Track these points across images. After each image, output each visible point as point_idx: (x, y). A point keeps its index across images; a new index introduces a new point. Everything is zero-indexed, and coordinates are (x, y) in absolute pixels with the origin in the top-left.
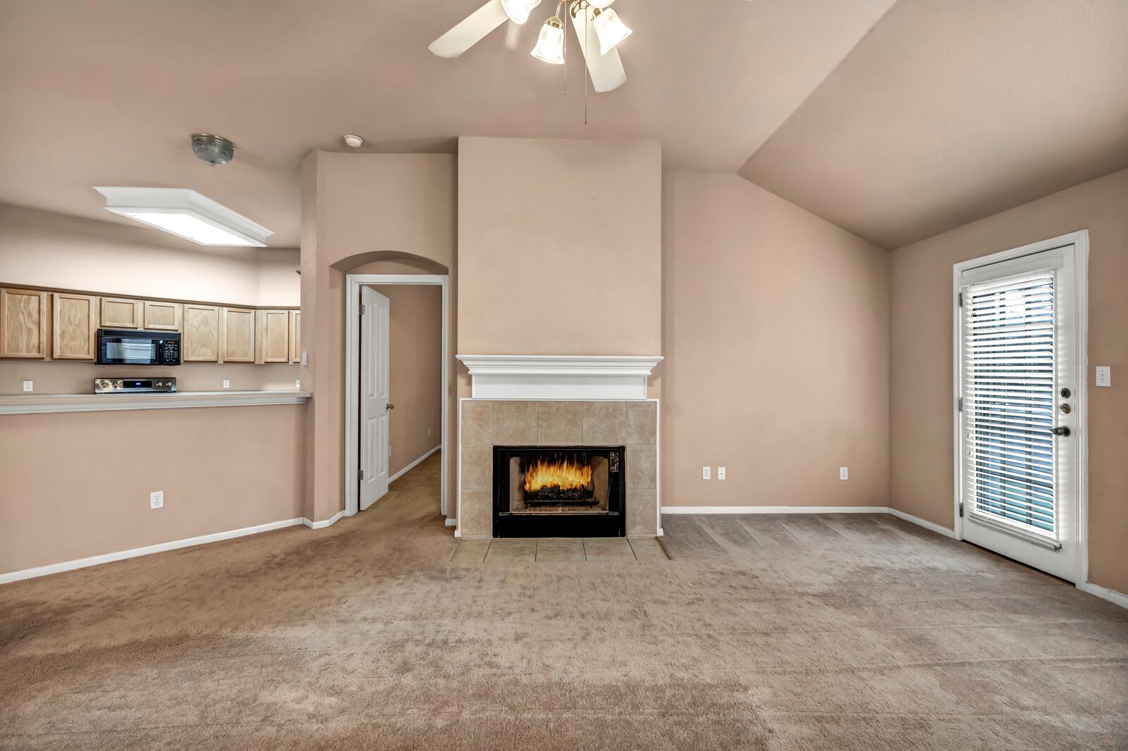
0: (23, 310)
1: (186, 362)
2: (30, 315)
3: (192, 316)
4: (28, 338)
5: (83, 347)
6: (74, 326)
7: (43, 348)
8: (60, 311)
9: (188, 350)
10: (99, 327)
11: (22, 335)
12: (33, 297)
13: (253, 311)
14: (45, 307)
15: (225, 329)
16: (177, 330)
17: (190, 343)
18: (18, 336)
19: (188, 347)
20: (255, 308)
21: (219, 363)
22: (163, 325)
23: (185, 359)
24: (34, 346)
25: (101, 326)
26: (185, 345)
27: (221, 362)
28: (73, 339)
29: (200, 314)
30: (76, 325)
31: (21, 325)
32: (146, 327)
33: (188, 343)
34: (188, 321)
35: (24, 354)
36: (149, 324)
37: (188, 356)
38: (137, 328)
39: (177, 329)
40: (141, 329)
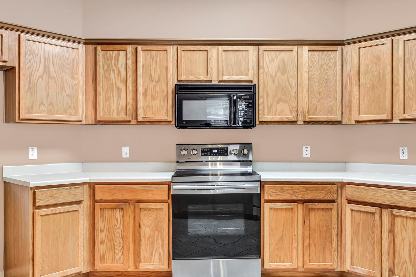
0: (114, 68)
1: (261, 123)
2: (119, 73)
3: (268, 62)
4: (118, 99)
5: (162, 107)
6: (154, 82)
7: (130, 109)
8: (143, 66)
9: (263, 107)
10: (176, 83)
11: (113, 96)
12: (121, 52)
13: (339, 48)
14: (130, 63)
15: (306, 75)
16: (252, 81)
17: (265, 98)
18: (110, 97)
19: (263, 102)
20: (342, 43)
21: (298, 123)
22: (236, 75)
23: (260, 120)
24: (122, 107)
25: (178, 81)
26: (261, 101)
27: (300, 122)
28: (153, 98)
29: (277, 57)
30: (156, 81)
31: (112, 83)
32: (220, 80)
33: (264, 98)
34: (263, 67)
35: (114, 116)
36: (223, 75)
37: (264, 115)
38: (211, 81)
39: (251, 79)
40: (215, 82)
